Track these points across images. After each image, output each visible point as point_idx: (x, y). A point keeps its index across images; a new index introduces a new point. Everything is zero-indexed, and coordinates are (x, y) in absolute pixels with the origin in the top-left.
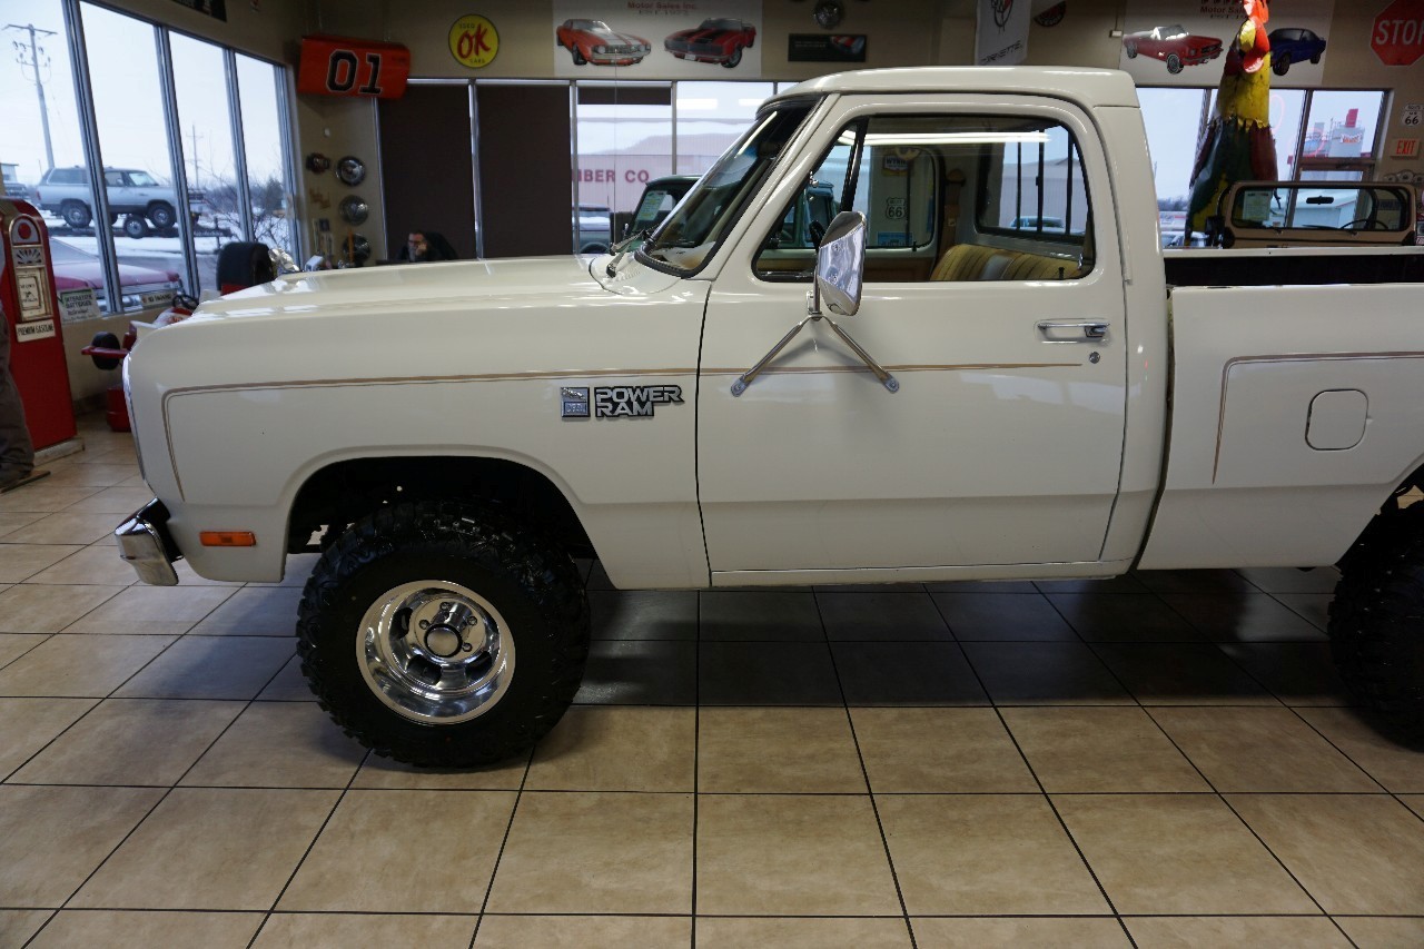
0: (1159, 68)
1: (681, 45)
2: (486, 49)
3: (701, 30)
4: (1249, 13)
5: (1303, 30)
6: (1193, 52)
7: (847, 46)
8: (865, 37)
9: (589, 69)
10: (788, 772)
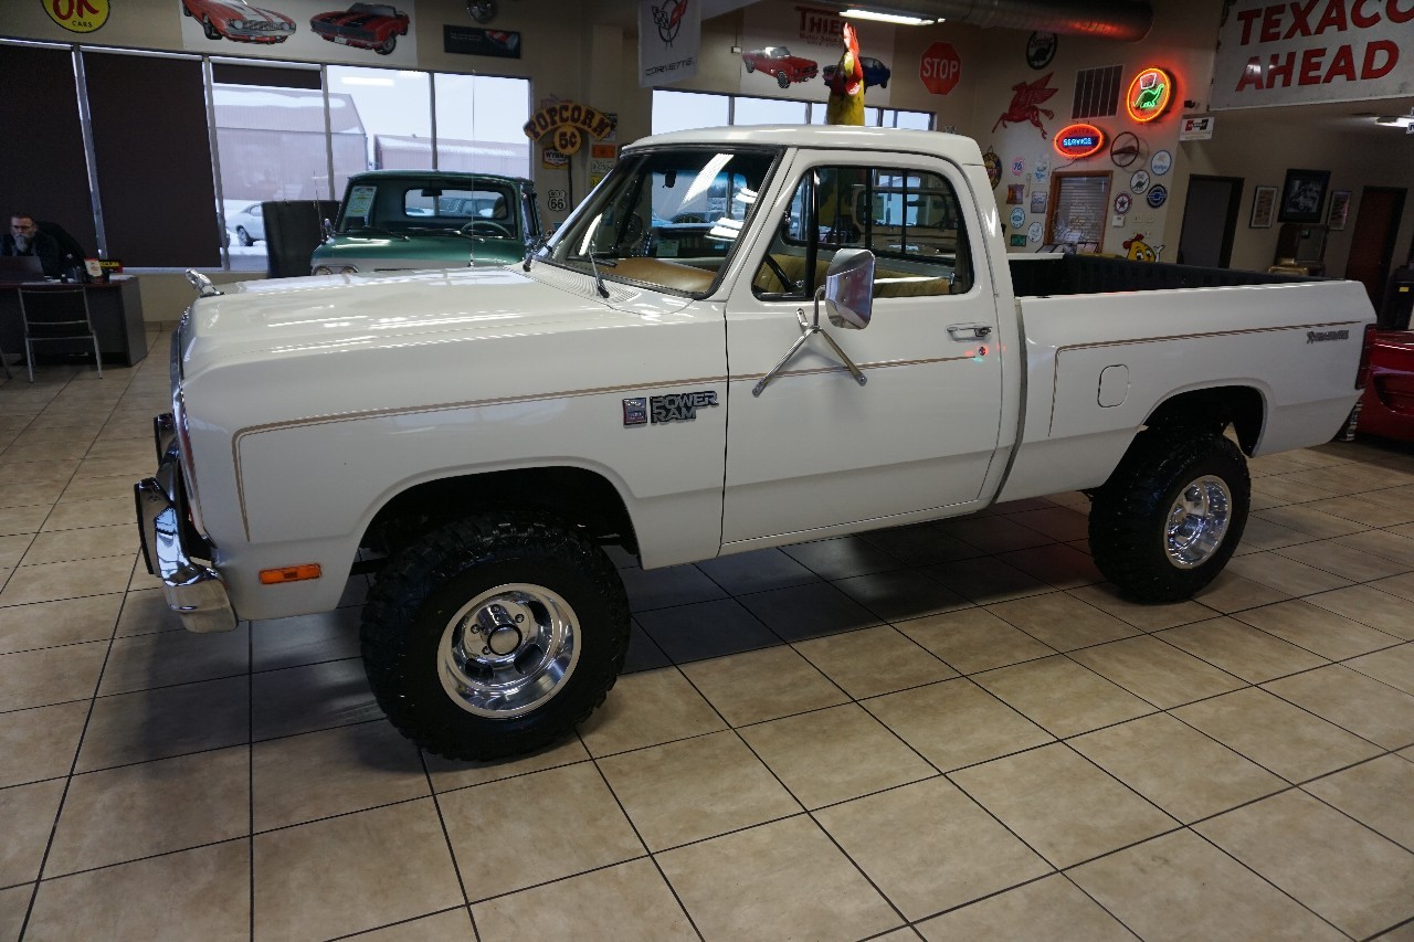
0: (769, 82)
1: (327, 26)
2: (94, 12)
3: (350, 13)
4: (848, 45)
5: (875, 60)
6: (796, 71)
7: (501, 42)
8: (518, 34)
9: (224, 45)
10: (786, 699)
